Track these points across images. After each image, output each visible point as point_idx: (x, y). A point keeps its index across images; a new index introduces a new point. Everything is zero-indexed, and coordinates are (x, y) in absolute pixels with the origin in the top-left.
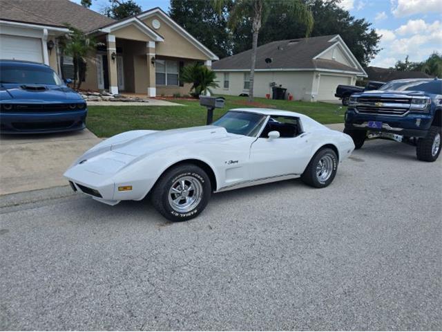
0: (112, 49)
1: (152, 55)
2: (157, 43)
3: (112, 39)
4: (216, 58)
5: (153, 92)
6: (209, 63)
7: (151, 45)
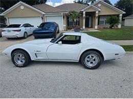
0: (84, 15)
1: (97, 15)
2: (99, 11)
3: (84, 13)
4: (124, 13)
5: (96, 27)
6: (121, 15)
7: (97, 12)
